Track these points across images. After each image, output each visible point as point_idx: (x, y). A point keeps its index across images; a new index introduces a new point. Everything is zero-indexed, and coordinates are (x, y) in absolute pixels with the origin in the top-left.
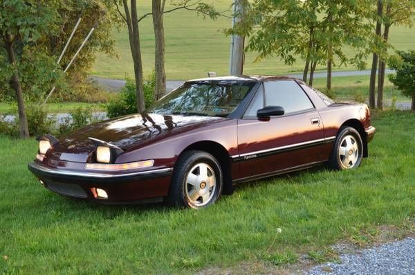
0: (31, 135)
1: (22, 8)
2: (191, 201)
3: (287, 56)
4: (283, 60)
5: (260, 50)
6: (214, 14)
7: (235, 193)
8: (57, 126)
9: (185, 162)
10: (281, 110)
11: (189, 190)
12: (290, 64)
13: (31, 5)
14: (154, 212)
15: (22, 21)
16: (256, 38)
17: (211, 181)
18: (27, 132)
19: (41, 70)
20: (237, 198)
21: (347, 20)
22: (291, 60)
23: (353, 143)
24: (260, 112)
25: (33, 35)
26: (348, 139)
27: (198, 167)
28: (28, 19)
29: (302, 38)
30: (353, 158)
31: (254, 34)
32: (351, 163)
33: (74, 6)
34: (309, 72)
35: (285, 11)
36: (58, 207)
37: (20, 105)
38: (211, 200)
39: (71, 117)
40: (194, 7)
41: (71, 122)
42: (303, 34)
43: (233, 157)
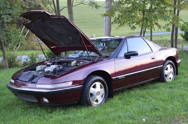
0: (10, 67)
1: (2, 5)
2: (92, 102)
3: (132, 26)
4: (130, 28)
5: (119, 23)
6: (97, 7)
7: (114, 97)
8: (22, 62)
9: (88, 82)
10: (136, 53)
11: (91, 96)
12: (133, 30)
13: (7, 4)
14: (73, 109)
15: (3, 12)
16: (117, 18)
17: (102, 91)
18: (8, 66)
19: (13, 35)
20: (116, 100)
21: (161, 8)
22: (134, 28)
23: (171, 68)
24: (126, 54)
25: (8, 18)
26: (169, 66)
27: (96, 84)
28: (6, 11)
29: (139, 17)
30: (171, 76)
31: (116, 16)
32: (170, 78)
33: (29, 6)
34: (143, 33)
35: (131, 4)
36: (23, 107)
37: (4, 53)
38: (102, 101)
39: (28, 58)
40: (87, 3)
41: (29, 60)
42: (139, 15)
43: (113, 78)
